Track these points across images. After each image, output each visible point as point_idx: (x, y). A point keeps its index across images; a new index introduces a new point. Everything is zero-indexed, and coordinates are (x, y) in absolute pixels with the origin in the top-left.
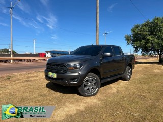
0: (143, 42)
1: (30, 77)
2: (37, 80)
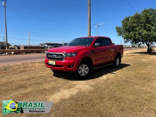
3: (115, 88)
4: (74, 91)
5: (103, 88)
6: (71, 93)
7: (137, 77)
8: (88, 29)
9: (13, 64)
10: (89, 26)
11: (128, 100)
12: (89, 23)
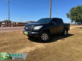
3: (59, 48)
4: (33, 49)
5: (52, 47)
6: (31, 49)
7: (74, 41)
8: (50, 14)
9: (8, 32)
10: (50, 12)
11: (65, 56)
12: (50, 11)
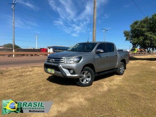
0: (141, 38)
1: (24, 72)
2: (30, 75)
